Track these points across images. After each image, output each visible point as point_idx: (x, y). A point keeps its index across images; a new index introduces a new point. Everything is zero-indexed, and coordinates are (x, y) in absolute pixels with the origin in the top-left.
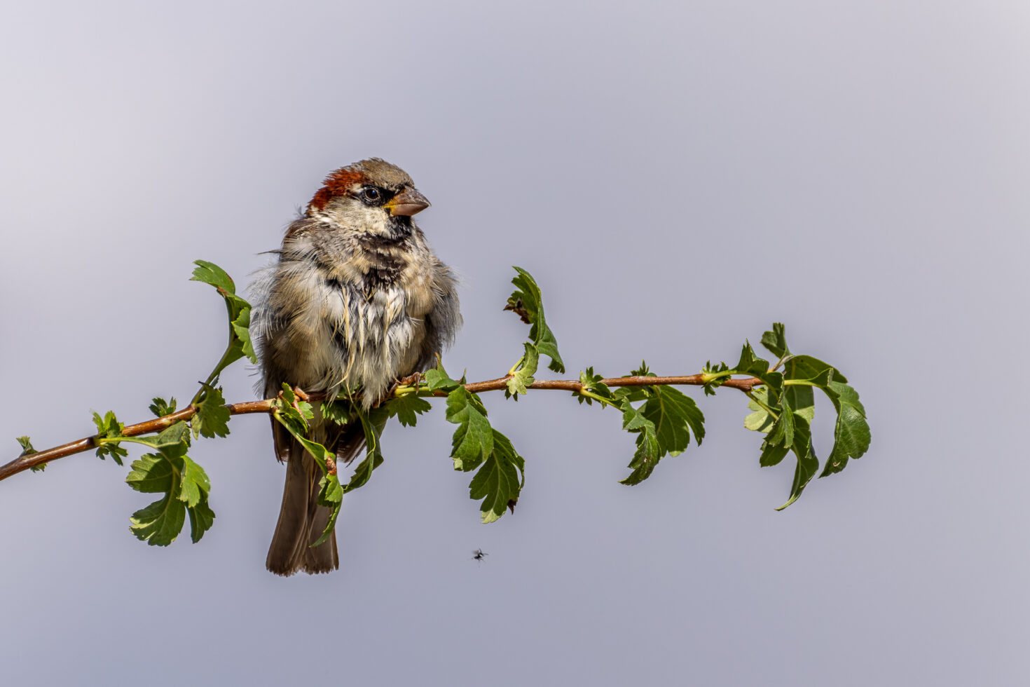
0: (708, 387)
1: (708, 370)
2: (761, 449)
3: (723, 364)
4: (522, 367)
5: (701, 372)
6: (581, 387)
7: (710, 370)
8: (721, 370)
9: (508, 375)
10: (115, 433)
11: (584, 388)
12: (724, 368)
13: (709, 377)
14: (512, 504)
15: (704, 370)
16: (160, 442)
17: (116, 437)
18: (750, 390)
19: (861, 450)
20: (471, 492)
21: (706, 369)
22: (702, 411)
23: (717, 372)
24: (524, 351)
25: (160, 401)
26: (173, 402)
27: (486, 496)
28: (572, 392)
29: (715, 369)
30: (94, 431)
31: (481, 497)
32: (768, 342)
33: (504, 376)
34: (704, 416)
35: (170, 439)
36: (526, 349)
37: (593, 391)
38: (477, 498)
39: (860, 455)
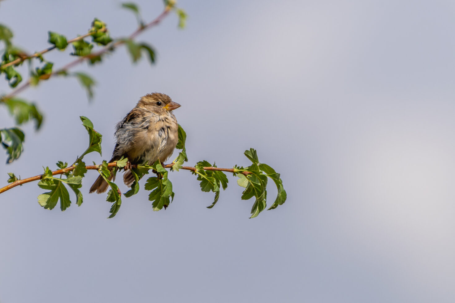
0: (235, 173)
1: (236, 168)
2: (243, 193)
3: (242, 167)
4: (177, 161)
5: (233, 168)
6: (195, 170)
7: (237, 168)
8: (240, 169)
9: (172, 163)
10: (50, 175)
11: (196, 170)
12: (242, 168)
13: (236, 170)
14: (166, 206)
15: (234, 167)
16: (68, 181)
17: (50, 176)
18: (247, 175)
19: (283, 202)
20: (149, 198)
21: (235, 167)
22: (228, 179)
23: (239, 169)
24: (178, 155)
25: (61, 163)
26: (66, 164)
27: (154, 200)
28: (190, 171)
29: (238, 168)
30: (43, 173)
31: (153, 200)
32: (247, 154)
33: (171, 163)
34: (228, 181)
35: (73, 181)
36: (180, 154)
37: (199, 172)
38: (151, 200)
39: (282, 204)
